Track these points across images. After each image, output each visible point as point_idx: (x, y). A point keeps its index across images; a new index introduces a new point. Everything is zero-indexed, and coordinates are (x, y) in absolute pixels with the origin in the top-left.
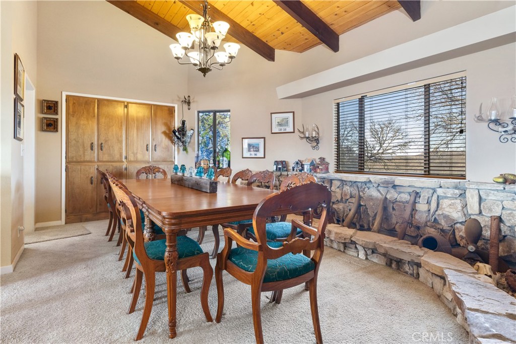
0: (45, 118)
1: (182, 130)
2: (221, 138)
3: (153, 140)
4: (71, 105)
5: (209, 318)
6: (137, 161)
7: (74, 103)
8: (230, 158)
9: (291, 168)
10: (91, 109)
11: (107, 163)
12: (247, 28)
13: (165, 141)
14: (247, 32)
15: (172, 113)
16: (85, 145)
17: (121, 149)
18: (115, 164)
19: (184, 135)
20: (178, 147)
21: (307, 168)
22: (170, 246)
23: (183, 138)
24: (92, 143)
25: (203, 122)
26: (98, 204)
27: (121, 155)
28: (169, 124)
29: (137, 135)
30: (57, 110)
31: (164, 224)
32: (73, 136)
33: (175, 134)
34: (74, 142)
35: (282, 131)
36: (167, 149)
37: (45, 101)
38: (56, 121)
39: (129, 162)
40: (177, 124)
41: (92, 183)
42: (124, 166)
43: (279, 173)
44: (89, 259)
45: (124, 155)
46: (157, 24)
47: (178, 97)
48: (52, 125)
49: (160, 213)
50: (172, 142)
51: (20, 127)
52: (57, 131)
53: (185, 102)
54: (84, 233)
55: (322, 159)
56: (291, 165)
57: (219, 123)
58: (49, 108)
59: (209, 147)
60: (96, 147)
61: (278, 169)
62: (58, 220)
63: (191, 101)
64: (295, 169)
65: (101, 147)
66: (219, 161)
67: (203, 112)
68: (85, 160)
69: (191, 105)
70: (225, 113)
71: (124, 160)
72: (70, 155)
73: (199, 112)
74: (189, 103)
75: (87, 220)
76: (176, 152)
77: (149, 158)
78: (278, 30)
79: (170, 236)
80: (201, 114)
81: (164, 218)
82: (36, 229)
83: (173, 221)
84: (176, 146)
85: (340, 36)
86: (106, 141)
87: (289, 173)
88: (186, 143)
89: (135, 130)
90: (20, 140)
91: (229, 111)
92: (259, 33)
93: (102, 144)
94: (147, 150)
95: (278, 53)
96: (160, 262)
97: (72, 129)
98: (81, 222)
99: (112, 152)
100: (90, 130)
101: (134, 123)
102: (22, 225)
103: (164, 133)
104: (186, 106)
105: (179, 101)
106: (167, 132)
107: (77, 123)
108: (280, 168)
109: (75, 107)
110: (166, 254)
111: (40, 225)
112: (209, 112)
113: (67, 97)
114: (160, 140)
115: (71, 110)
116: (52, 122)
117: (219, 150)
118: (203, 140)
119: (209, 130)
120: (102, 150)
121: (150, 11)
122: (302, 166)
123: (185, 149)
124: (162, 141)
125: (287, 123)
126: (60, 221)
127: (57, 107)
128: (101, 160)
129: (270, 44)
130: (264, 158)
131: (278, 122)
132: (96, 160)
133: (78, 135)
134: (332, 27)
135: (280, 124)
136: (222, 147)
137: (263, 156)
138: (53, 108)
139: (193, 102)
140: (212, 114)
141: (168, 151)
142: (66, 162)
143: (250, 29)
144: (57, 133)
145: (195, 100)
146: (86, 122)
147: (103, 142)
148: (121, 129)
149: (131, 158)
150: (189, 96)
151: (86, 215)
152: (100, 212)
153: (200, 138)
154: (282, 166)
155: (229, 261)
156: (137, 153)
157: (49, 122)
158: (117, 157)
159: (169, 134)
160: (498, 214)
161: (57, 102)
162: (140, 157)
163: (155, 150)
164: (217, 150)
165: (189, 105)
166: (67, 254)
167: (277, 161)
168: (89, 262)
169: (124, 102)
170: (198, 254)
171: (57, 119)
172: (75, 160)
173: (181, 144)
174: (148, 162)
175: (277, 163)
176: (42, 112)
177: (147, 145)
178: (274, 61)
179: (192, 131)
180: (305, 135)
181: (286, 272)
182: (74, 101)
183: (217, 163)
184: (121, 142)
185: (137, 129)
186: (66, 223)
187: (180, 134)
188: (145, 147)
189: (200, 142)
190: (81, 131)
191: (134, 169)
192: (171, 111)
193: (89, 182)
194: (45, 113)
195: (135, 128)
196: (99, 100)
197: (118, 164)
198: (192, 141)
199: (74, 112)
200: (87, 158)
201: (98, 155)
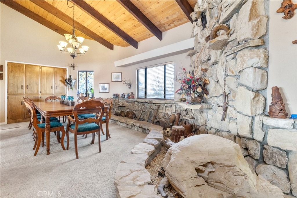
1: (70, 80)
2: (89, 83)
3: (55, 84)
4: (10, 67)
5: (64, 149)
6: (46, 94)
7: (12, 66)
8: (93, 92)
9: (120, 97)
10: (22, 69)
11: (30, 95)
12: (100, 36)
13: (62, 85)
14: (100, 37)
15: (65, 72)
16: (18, 86)
17: (38, 88)
18: (34, 95)
19: (71, 82)
20: (68, 87)
21: (126, 96)
22: (47, 123)
23: (70, 83)
24: (22, 85)
25: (81, 76)
26: (25, 114)
27: (38, 91)
28: (64, 76)
29: (47, 82)
30: (3, 69)
31: (45, 115)
32: (11, 82)
33: (66, 81)
34: (12, 84)
35: (117, 81)
36: (63, 88)
39: (42, 94)
40: (67, 77)
41: (22, 104)
42: (40, 96)
43: (115, 99)
44: (18, 136)
45: (39, 91)
46: (57, 30)
47: (68, 64)
49: (43, 112)
50: (65, 85)
53: (72, 66)
54: (17, 127)
55: (132, 93)
56: (121, 95)
57: (89, 77)
59: (83, 88)
60: (24, 87)
61: (114, 98)
63: (75, 66)
64: (122, 97)
65: (27, 87)
66: (88, 94)
67: (81, 71)
68: (18, 93)
69: (75, 68)
70: (92, 72)
71: (39, 93)
72: (10, 91)
73: (79, 71)
74: (74, 67)
75: (19, 122)
76: (67, 90)
77: (53, 92)
78: (113, 38)
79: (47, 119)
80: (80, 72)
81: (45, 113)
83: (48, 114)
84: (67, 87)
85: (138, 43)
86: (30, 84)
87: (119, 99)
88: (72, 85)
89: (46, 80)
91: (93, 71)
92: (105, 38)
93: (27, 86)
94: (52, 89)
95: (115, 47)
96: (43, 129)
97: (11, 78)
98: (16, 123)
99: (33, 89)
100: (21, 79)
101: (45, 76)
103: (61, 81)
104: (72, 68)
105: (69, 66)
106: (63, 80)
107: (13, 76)
108: (115, 97)
109: (12, 68)
110: (45, 126)
112: (84, 71)
113: (8, 63)
114: (58, 84)
115: (10, 69)
117: (89, 89)
118: (81, 84)
119: (84, 80)
120: (27, 88)
121: (53, 24)
122: (125, 96)
123: (72, 88)
124: (60, 84)
125: (119, 78)
126: (4, 123)
128: (27, 93)
129: (111, 43)
130: (109, 92)
131: (115, 77)
132: (24, 93)
133: (14, 81)
134: (134, 39)
135: (116, 78)
136: (90, 88)
137: (108, 92)
139: (76, 66)
140: (85, 72)
141: (63, 89)
142: (8, 94)
143: (101, 36)
144: (3, 80)
145: (77, 66)
146: (18, 75)
147: (28, 85)
148: (38, 78)
149: (43, 92)
150: (74, 64)
151: (19, 120)
152: (26, 118)
153: (80, 83)
154: (117, 96)
155: (70, 128)
156: (46, 90)
158: (36, 92)
159: (63, 81)
160: (179, 112)
161: (2, 66)
162: (48, 92)
163: (56, 89)
164: (88, 89)
165: (74, 68)
166: (7, 135)
167: (114, 94)
168: (18, 137)
169: (39, 66)
170: (59, 126)
171: (2, 74)
172: (12, 93)
173: (69, 86)
174: (53, 94)
175: (114, 95)
177: (52, 86)
178: (113, 50)
179: (75, 80)
180: (125, 83)
181: (86, 129)
182: (12, 65)
183: (87, 95)
184: (38, 85)
185: (47, 79)
186: (8, 123)
187: (69, 81)
188: (51, 87)
189: (79, 85)
190: (16, 79)
191: (44, 97)
192: (64, 71)
193: (20, 103)
195: (46, 78)
196: (26, 65)
197: (36, 95)
198: (75, 84)
199: (12, 70)
200: (19, 92)
201: (25, 91)
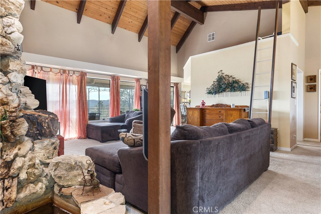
0: (309, 85)
30: (316, 80)
37: (309, 76)
38: (315, 86)
48: (313, 88)
51: (294, 92)
52: (316, 91)
58: (311, 79)
62: (317, 139)
82: (304, 141)
90: (294, 98)
102: (296, 135)
111: (306, 139)
116: (313, 87)
126: (317, 140)
127: (316, 78)
138: (313, 80)
157: (311, 87)
161: (315, 76)
176: (307, 82)
194: (309, 83)
